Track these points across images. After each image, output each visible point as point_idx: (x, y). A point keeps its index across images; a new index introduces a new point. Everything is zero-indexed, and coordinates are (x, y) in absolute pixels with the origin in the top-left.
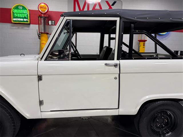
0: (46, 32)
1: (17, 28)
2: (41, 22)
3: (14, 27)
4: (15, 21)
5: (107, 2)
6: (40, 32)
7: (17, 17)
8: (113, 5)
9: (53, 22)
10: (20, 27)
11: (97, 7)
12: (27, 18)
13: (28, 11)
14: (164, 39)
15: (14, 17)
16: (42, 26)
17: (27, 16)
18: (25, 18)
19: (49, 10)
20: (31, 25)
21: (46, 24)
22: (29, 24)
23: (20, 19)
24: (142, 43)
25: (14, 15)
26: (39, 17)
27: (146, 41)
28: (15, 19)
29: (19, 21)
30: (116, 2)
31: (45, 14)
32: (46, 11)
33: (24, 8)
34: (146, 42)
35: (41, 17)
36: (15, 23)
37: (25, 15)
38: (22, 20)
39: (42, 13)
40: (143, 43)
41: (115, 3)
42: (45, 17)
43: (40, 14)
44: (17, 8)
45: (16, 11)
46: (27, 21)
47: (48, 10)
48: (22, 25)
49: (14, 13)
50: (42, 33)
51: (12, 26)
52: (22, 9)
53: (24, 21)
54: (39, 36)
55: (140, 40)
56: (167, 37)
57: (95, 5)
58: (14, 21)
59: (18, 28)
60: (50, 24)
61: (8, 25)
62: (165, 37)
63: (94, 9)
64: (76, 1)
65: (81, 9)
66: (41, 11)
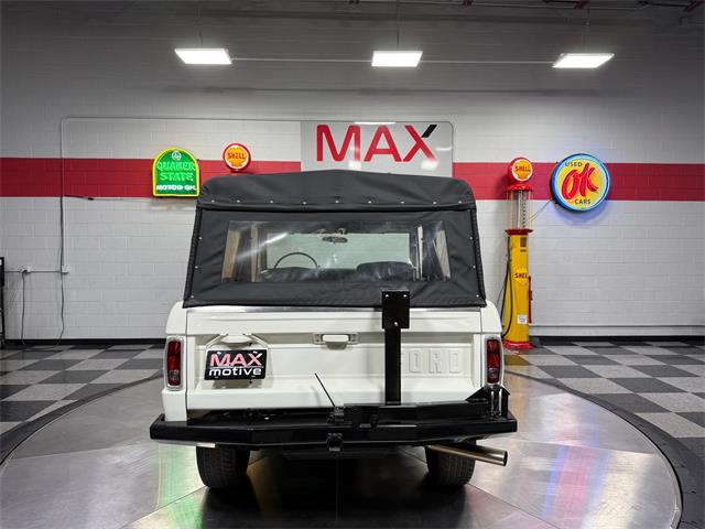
1: (165, 208)
3: (159, 208)
4: (163, 192)
5: (410, 129)
7: (167, 182)
8: (427, 134)
10: (175, 206)
11: (383, 144)
12: (194, 184)
13: (197, 166)
14: (589, 223)
15: (159, 183)
17: (194, 177)
18: (188, 182)
19: (252, 159)
23: (173, 187)
24: (516, 239)
27: (531, 231)
28: (160, 187)
29: (171, 191)
30: (435, 126)
31: (241, 171)
32: (244, 164)
33: (185, 156)
34: (530, 234)
36: (161, 198)
37: (189, 176)
38: (180, 188)
39: (233, 171)
40: (519, 236)
41: (432, 128)
43: (229, 172)
45: (164, 166)
46: (193, 192)
47: (250, 160)
49: (158, 171)
51: (153, 204)
52: (182, 160)
53: (184, 191)
55: (511, 228)
56: (598, 218)
57: (377, 139)
58: (158, 191)
59: (167, 210)
61: (144, 202)
62: (594, 217)
63: (373, 151)
64: (323, 130)
65: (339, 152)
66: (230, 164)
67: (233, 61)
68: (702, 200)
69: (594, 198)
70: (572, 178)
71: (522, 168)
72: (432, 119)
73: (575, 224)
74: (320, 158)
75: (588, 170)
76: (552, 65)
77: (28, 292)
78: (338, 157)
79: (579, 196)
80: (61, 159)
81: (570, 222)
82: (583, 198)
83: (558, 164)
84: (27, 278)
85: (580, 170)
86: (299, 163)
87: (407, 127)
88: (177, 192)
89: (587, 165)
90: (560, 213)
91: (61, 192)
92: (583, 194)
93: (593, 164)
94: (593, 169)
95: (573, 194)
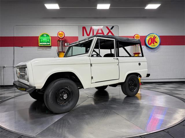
0: (63, 51)
1: (42, 49)
2: (60, 44)
3: (40, 49)
4: (41, 45)
5: (107, 28)
6: (59, 51)
7: (42, 42)
8: (112, 29)
9: (68, 44)
10: (44, 49)
11: (100, 32)
12: (50, 42)
13: (50, 38)
14: (156, 51)
15: (40, 42)
16: (60, 47)
17: (50, 41)
18: (48, 42)
20: (52, 47)
21: (63, 45)
22: (51, 46)
23: (44, 43)
25: (40, 41)
26: (58, 41)
28: (41, 44)
29: (44, 45)
31: (62, 38)
32: (63, 37)
33: (47, 35)
35: (60, 41)
36: (41, 46)
37: (48, 40)
38: (46, 43)
39: (60, 38)
40: (137, 55)
41: (113, 27)
42: (62, 41)
43: (59, 39)
44: (43, 36)
45: (41, 38)
46: (49, 44)
47: (64, 36)
48: (46, 47)
49: (40, 39)
50: (60, 52)
51: (39, 48)
52: (46, 36)
53: (47, 44)
54: (58, 54)
55: (135, 53)
57: (98, 30)
58: (40, 45)
60: (66, 45)
61: (36, 48)
62: (156, 50)
63: (97, 33)
64: (84, 28)
65: (88, 34)
66: (59, 37)
67: (60, 8)
68: (184, 45)
69: (157, 45)
70: (150, 40)
71: (137, 37)
72: (113, 25)
73: (152, 52)
74: (83, 35)
75: (155, 37)
76: (144, 8)
77: (5, 72)
78: (88, 35)
79: (152, 44)
80: (14, 37)
81: (150, 51)
82: (154, 45)
83: (147, 36)
84: (5, 68)
85: (152, 37)
86: (78, 37)
87: (106, 27)
88: (45, 45)
89: (154, 36)
90: (147, 49)
91: (14, 45)
92: (154, 44)
93: (156, 36)
94: (156, 37)
95: (151, 44)
